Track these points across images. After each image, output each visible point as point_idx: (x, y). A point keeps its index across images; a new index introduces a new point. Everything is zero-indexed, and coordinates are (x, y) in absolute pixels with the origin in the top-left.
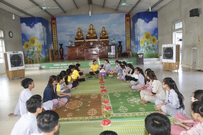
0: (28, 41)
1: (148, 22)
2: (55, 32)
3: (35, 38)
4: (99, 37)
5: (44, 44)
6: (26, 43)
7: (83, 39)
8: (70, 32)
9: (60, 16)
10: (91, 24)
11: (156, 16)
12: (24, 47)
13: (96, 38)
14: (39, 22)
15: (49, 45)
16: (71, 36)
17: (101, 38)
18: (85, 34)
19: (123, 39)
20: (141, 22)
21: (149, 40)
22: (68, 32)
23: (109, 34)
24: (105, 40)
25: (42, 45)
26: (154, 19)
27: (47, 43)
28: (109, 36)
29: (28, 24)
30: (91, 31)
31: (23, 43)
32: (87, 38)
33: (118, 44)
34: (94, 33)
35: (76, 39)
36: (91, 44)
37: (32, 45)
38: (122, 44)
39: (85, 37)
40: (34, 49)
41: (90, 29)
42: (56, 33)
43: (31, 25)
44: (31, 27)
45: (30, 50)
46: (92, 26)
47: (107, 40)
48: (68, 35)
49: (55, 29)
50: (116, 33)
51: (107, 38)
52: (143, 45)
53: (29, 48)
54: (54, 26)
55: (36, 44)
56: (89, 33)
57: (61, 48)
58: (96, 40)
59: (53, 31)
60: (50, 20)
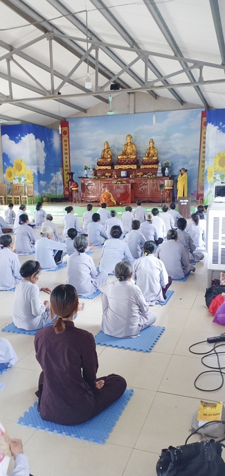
0: (12, 165)
2: (66, 149)
3: (22, 161)
5: (38, 172)
6: (9, 169)
7: (110, 164)
8: (92, 150)
9: (76, 118)
10: (129, 135)
12: (5, 175)
14: (29, 133)
15: (52, 174)
16: (93, 157)
17: (143, 163)
22: (89, 150)
23: (162, 153)
24: (150, 166)
25: (34, 174)
27: (46, 170)
29: (12, 137)
31: (4, 168)
32: (118, 163)
35: (99, 164)
37: (17, 172)
40: (20, 179)
41: (127, 145)
42: (68, 151)
43: (17, 138)
44: (17, 141)
45: (14, 181)
46: (131, 137)
47: (154, 166)
48: (89, 156)
49: (67, 143)
50: (180, 152)
52: (212, 179)
53: (12, 177)
54: (65, 138)
55: (23, 171)
58: (134, 166)
59: (64, 148)
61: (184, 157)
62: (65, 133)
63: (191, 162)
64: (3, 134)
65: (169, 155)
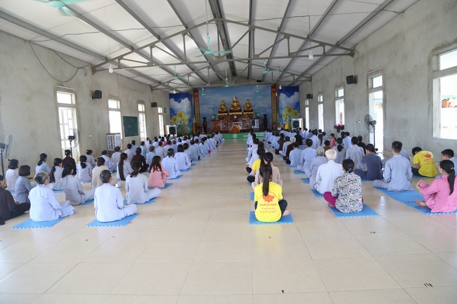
0: (176, 115)
1: (289, 96)
3: (182, 112)
5: (190, 118)
6: (174, 117)
7: (226, 112)
8: (213, 105)
11: (298, 91)
12: (171, 120)
14: (186, 97)
15: (193, 119)
17: (245, 111)
19: (269, 111)
20: (283, 96)
21: (291, 113)
22: (211, 105)
23: (254, 106)
25: (188, 119)
26: (296, 93)
27: (192, 116)
28: (253, 108)
31: (171, 116)
32: (231, 111)
33: (263, 117)
34: (238, 106)
35: (220, 112)
36: (235, 117)
37: (179, 118)
38: (267, 117)
40: (181, 122)
41: (234, 102)
43: (179, 100)
44: (179, 102)
45: (177, 123)
48: (212, 108)
49: (197, 101)
50: (261, 105)
52: (285, 118)
53: (176, 121)
55: (183, 117)
56: (233, 106)
57: (205, 121)
60: (192, 93)
61: (264, 108)
62: (196, 96)
64: (170, 98)
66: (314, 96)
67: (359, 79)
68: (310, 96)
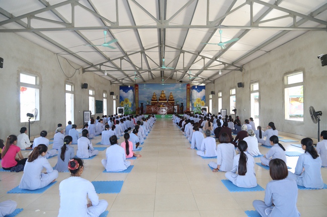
0: (123, 101)
1: (199, 92)
2: (137, 95)
3: (128, 99)
4: (167, 99)
7: (157, 100)
9: (141, 84)
10: (163, 91)
11: (205, 89)
12: (120, 104)
13: (166, 100)
14: (131, 90)
15: (134, 104)
16: (148, 98)
17: (169, 100)
18: (158, 97)
19: (184, 101)
20: (195, 92)
21: (200, 103)
22: (146, 95)
26: (203, 90)
27: (133, 102)
29: (124, 91)
30: (163, 95)
31: (120, 101)
32: (160, 100)
33: (181, 105)
34: (165, 97)
35: (152, 100)
36: (163, 104)
37: (126, 103)
38: (183, 105)
39: (158, 99)
40: (126, 106)
41: (162, 94)
44: (126, 92)
49: (137, 92)
50: (180, 97)
51: (173, 100)
52: (195, 106)
53: (123, 105)
54: (137, 90)
55: (128, 102)
56: (161, 97)
57: (142, 106)
58: (166, 101)
60: (134, 87)
61: (181, 99)
62: (137, 89)
63: (184, 100)
64: (120, 89)
65: (176, 98)
66: (216, 92)
67: (245, 85)
68: (213, 93)
